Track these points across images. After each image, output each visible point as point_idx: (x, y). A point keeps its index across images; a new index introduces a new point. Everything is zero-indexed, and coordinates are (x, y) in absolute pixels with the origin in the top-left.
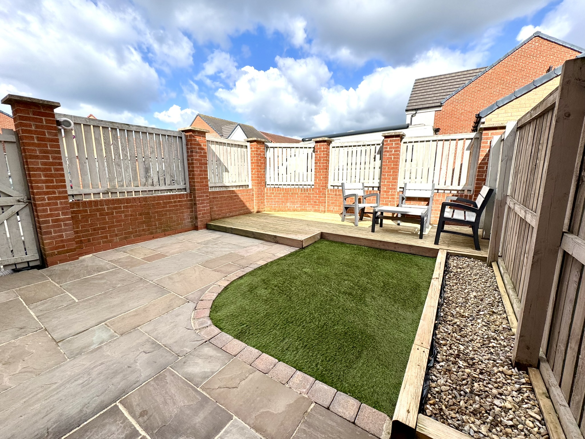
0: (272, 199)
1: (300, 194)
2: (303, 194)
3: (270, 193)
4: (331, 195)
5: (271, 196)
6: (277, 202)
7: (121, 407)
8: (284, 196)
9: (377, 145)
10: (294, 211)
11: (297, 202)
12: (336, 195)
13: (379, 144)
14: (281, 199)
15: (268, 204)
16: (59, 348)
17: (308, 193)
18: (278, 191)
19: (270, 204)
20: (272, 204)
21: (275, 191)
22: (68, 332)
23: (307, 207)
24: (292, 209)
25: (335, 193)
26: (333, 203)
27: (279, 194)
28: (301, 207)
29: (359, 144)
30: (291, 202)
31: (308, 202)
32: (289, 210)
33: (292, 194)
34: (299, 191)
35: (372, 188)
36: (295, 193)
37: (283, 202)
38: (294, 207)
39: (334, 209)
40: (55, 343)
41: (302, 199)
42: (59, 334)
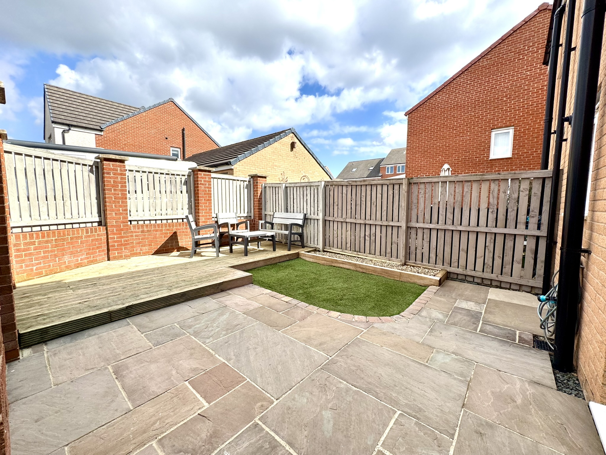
0: (31, 254)
1: (86, 237)
2: (89, 236)
3: (25, 244)
4: (135, 232)
5: (28, 249)
6: (43, 258)
7: (478, 330)
8: (56, 246)
9: (182, 175)
10: (78, 267)
11: (81, 251)
12: (142, 232)
13: (184, 175)
14: (52, 251)
15: (21, 267)
16: (472, 377)
17: (98, 234)
18: (43, 237)
19: (27, 266)
20: (33, 265)
21: (38, 237)
22: (454, 382)
23: (97, 256)
24: (72, 264)
25: (141, 230)
26: (139, 243)
27: (47, 242)
28: (88, 258)
29: (162, 172)
30: (72, 253)
31: (98, 248)
32: (68, 268)
33: (72, 238)
34: (82, 233)
35: (181, 220)
36: (77, 238)
37: (56, 256)
38: (77, 260)
39: (141, 250)
40: (470, 384)
41: (90, 245)
42: (460, 388)
